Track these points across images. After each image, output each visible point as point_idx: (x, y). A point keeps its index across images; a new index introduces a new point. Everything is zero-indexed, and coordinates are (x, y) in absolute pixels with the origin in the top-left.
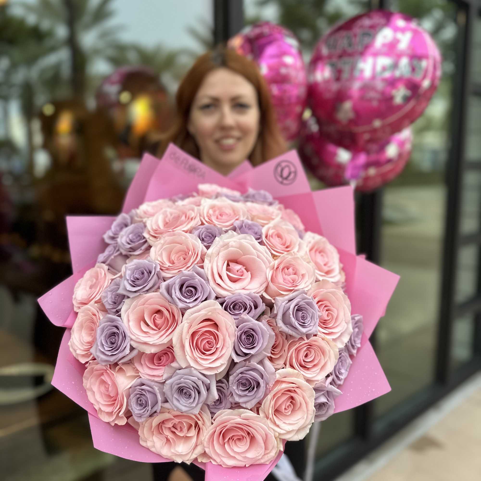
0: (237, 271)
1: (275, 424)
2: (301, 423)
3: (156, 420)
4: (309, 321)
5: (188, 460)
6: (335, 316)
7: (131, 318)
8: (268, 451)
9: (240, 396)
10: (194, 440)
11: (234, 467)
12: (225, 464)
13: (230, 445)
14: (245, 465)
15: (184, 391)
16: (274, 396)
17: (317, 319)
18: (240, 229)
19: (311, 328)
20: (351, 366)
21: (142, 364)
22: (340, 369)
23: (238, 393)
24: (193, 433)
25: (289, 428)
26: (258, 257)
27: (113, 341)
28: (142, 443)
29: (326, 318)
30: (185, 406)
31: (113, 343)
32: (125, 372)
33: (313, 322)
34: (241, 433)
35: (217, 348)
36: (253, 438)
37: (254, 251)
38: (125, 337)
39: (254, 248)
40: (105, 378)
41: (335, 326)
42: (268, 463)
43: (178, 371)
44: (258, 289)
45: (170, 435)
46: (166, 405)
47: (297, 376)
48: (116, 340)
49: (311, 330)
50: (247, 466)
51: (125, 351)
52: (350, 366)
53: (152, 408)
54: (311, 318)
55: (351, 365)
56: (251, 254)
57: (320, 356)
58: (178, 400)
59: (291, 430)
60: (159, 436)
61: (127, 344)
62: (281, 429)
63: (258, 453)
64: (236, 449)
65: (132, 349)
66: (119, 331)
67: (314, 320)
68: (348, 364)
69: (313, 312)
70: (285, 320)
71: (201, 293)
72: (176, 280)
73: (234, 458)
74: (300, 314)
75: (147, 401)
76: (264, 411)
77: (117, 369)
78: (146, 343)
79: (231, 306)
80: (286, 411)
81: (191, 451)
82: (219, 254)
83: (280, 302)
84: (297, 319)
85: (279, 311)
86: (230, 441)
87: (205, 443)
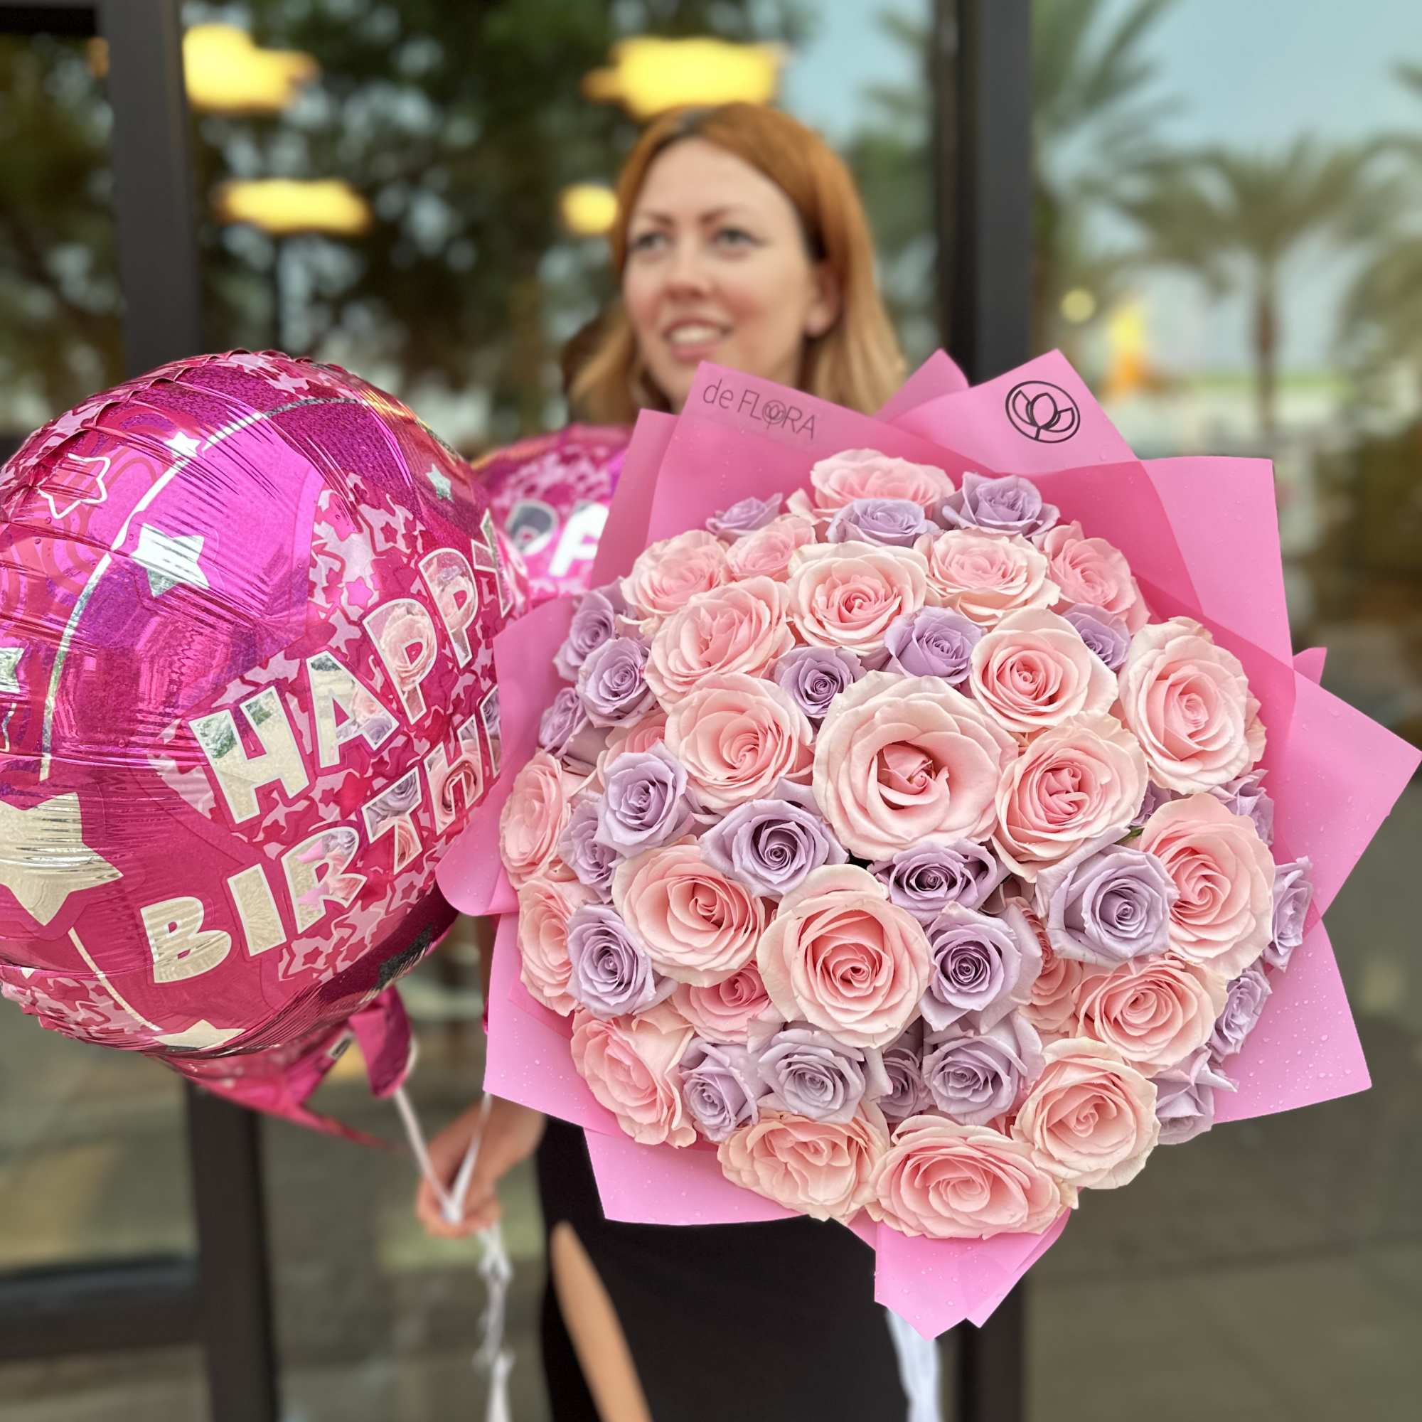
0: (910, 780)
1: (1050, 1157)
2: (1125, 1152)
3: (754, 1134)
4: (1141, 922)
5: (844, 1216)
6: (1223, 897)
7: (640, 912)
8: (1039, 1209)
9: (950, 1100)
10: (851, 1175)
11: (952, 1240)
12: (929, 1236)
13: (940, 1195)
14: (981, 1236)
15: (807, 1077)
16: (1045, 1098)
17: (1164, 912)
18: (898, 657)
19: (1148, 939)
20: (1269, 1002)
21: (695, 1009)
22: (1233, 1016)
23: (944, 1093)
24: (846, 1160)
25: (1092, 1164)
26: (963, 733)
27: (611, 966)
28: (726, 1174)
29: (1194, 899)
30: (817, 1107)
31: (613, 973)
32: (657, 1029)
33: (1154, 921)
34: (967, 1174)
35: (875, 988)
36: (996, 1184)
37: (949, 717)
38: (634, 957)
39: (950, 709)
40: (612, 1051)
41: (1219, 922)
42: (1040, 1232)
43: (783, 1035)
44: (974, 826)
45: (793, 1164)
46: (769, 1101)
47: (1108, 1054)
48: (615, 964)
49: (1148, 945)
50: (985, 1238)
51: (645, 992)
52: (1265, 999)
53: (736, 1115)
54: (1148, 913)
55: (1269, 997)
56: (946, 727)
57: (1174, 1005)
58: (797, 1095)
59: (1094, 1168)
60: (769, 1160)
61: (644, 973)
62: (1069, 1168)
63: (1012, 1216)
64: (955, 1204)
65: (660, 980)
66: (619, 946)
67: (1157, 916)
68: (1258, 998)
69: (1151, 895)
70: (1073, 926)
71: (807, 853)
72: (737, 823)
73: (951, 1221)
74: (1117, 905)
75: (721, 1100)
76: (1021, 1132)
77: (634, 1024)
78: (689, 968)
79: (913, 882)
80: (1080, 1128)
81: (846, 1199)
82: (850, 748)
83: (1053, 882)
84: (1105, 919)
85: (1050, 905)
86: (942, 1188)
87: (878, 1188)
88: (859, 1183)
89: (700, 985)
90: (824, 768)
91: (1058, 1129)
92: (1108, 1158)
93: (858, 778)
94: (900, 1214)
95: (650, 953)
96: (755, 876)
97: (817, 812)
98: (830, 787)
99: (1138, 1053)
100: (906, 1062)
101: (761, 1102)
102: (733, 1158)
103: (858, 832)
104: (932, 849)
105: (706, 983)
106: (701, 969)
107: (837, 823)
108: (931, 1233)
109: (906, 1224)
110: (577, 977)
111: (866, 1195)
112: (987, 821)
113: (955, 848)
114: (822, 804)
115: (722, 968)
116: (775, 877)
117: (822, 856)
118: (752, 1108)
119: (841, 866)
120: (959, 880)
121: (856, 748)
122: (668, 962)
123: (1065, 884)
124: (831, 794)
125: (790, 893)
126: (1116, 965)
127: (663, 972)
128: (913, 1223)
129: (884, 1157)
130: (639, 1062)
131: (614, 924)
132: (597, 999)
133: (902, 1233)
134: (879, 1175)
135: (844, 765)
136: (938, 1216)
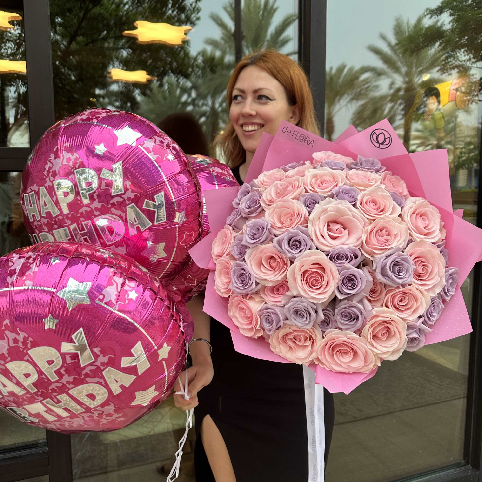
0: (337, 230)
1: (373, 346)
2: (395, 347)
3: (281, 333)
4: (404, 273)
5: (306, 363)
6: (430, 270)
7: (253, 264)
8: (368, 363)
9: (343, 324)
10: (310, 348)
13: (337, 356)
14: (349, 372)
15: (299, 313)
16: (372, 325)
17: (411, 272)
18: (336, 196)
21: (266, 295)
23: (341, 321)
24: (308, 343)
26: (353, 217)
27: (243, 279)
28: (272, 349)
29: (420, 271)
30: (301, 323)
31: (243, 281)
32: (254, 299)
33: (408, 274)
34: (346, 348)
36: (355, 354)
37: (350, 212)
38: (250, 276)
39: (350, 210)
40: (241, 305)
41: (428, 279)
43: (293, 299)
44: (355, 243)
45: (292, 344)
46: (287, 322)
47: (392, 313)
49: (406, 280)
51: (252, 286)
52: (442, 310)
53: (276, 325)
54: (407, 271)
55: (444, 309)
56: (348, 215)
57: (413, 301)
58: (295, 319)
59: (386, 351)
60: (284, 344)
61: (253, 280)
62: (378, 350)
63: (359, 364)
64: (342, 359)
65: (257, 284)
66: (246, 272)
67: (409, 272)
68: (440, 309)
69: (408, 266)
70: (383, 273)
71: (304, 246)
72: (285, 237)
73: (340, 366)
74: (397, 268)
75: (272, 320)
76: (364, 336)
77: (248, 297)
78: (266, 280)
79: (335, 257)
80: (382, 337)
81: (308, 356)
82: (319, 218)
83: (378, 259)
84: (394, 272)
85: (377, 266)
86: (338, 353)
87: (318, 352)
88: (312, 352)
89: (269, 286)
90: (311, 223)
91: (375, 337)
92: (391, 348)
93: (321, 227)
94: (324, 362)
95: (255, 275)
96: (288, 251)
97: (308, 236)
98: (313, 228)
99: (403, 315)
100: (329, 312)
101: (284, 322)
102: (273, 342)
103: (320, 241)
104: (342, 248)
105: (270, 285)
106: (269, 280)
107: (314, 238)
108: (334, 370)
109: (326, 366)
110: (233, 282)
111: (314, 355)
112: (359, 242)
113: (349, 248)
114: (310, 233)
115: (276, 280)
116: (294, 252)
117: (308, 248)
118: (281, 324)
119: (314, 250)
120: (349, 257)
121: (321, 218)
122: (260, 278)
123: (382, 260)
124: (313, 230)
125: (298, 257)
126: (396, 286)
127: (258, 281)
128: (328, 365)
129: (320, 342)
130: (249, 308)
131: (245, 267)
132: (238, 288)
133: (324, 368)
134: (318, 348)
135: (317, 222)
136: (337, 364)
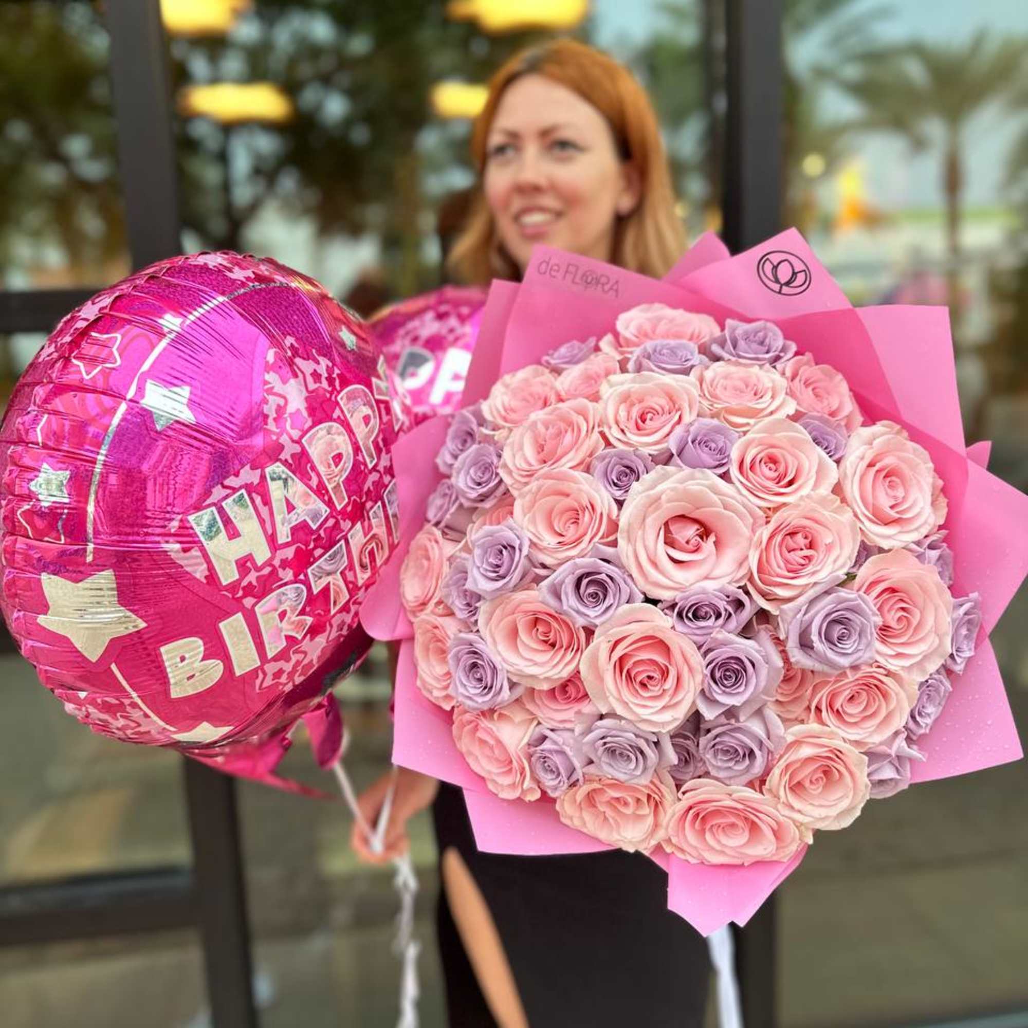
0: (687, 542)
1: (791, 807)
2: (844, 804)
3: (582, 792)
4: (855, 642)
5: (646, 849)
6: (915, 622)
7: (499, 638)
8: (783, 845)
9: (719, 768)
10: (650, 820)
11: (722, 866)
12: (706, 863)
13: (714, 835)
14: (743, 863)
15: (617, 752)
16: (787, 767)
17: (871, 634)
18: (679, 456)
19: (860, 654)
20: (950, 696)
21: (538, 706)
22: (923, 707)
23: (715, 763)
24: (646, 810)
25: (823, 812)
26: (725, 508)
27: (478, 676)
28: (563, 820)
29: (893, 624)
30: (625, 773)
31: (480, 680)
32: (511, 718)
33: (864, 641)
34: (732, 819)
35: (664, 690)
36: (753, 827)
37: (715, 498)
38: (494, 669)
39: (716, 491)
40: (480, 734)
41: (911, 640)
42: (785, 860)
43: (599, 723)
44: (734, 574)
45: (609, 813)
46: (591, 769)
47: (832, 735)
48: (481, 674)
49: (860, 658)
50: (746, 864)
51: (502, 694)
52: (947, 695)
53: (568, 779)
54: (860, 635)
55: (950, 693)
56: (712, 505)
57: (879, 700)
58: (610, 765)
59: (823, 816)
60: (592, 810)
61: (502, 680)
62: (806, 815)
63: (765, 849)
64: (724, 840)
65: (513, 685)
66: (483, 661)
67: (866, 637)
68: (942, 694)
69: (862, 623)
70: (805, 644)
71: (614, 596)
72: (564, 575)
73: (722, 853)
74: (837, 630)
75: (558, 769)
76: (770, 791)
77: (496, 716)
78: (533, 677)
79: (690, 615)
80: (813, 787)
81: (646, 838)
82: (644, 520)
83: (791, 614)
84: (829, 640)
85: (789, 631)
86: (714, 830)
87: (670, 830)
88: (656, 825)
89: (541, 688)
90: (625, 535)
91: (797, 788)
92: (834, 808)
93: (650, 543)
94: (685, 847)
95: (506, 666)
96: (578, 612)
97: (621, 567)
98: (630, 549)
99: (854, 734)
100: (688, 742)
101: (586, 770)
102: (566, 808)
103: (650, 580)
104: (704, 592)
105: (546, 687)
106: (541, 677)
107: (636, 574)
108: (709, 862)
109: (690, 855)
110: (455, 684)
111: (661, 835)
112: (743, 571)
113: (720, 591)
114: (624, 560)
115: (556, 677)
116: (592, 613)
117: (625, 597)
118: (579, 774)
119: (639, 604)
120: (723, 613)
121: (649, 521)
122: (519, 673)
123: (799, 616)
124: (631, 554)
125: (603, 623)
126: (837, 673)
127: (515, 679)
128: (694, 853)
129: (673, 807)
130: (499, 742)
131: (480, 646)
132: (470, 698)
133: (687, 861)
134: (670, 820)
135: (640, 533)
136: (712, 849)
